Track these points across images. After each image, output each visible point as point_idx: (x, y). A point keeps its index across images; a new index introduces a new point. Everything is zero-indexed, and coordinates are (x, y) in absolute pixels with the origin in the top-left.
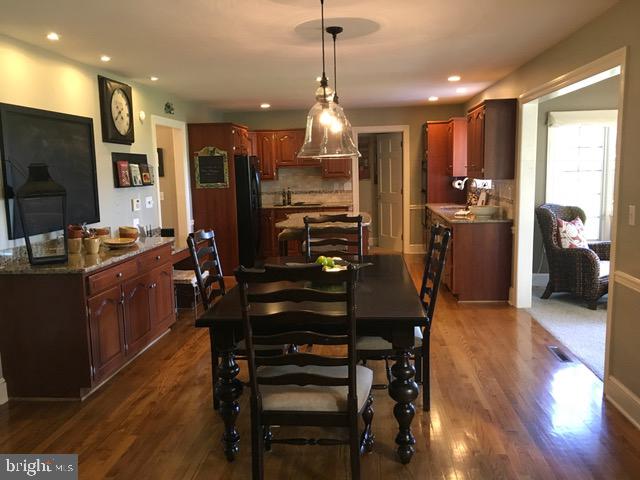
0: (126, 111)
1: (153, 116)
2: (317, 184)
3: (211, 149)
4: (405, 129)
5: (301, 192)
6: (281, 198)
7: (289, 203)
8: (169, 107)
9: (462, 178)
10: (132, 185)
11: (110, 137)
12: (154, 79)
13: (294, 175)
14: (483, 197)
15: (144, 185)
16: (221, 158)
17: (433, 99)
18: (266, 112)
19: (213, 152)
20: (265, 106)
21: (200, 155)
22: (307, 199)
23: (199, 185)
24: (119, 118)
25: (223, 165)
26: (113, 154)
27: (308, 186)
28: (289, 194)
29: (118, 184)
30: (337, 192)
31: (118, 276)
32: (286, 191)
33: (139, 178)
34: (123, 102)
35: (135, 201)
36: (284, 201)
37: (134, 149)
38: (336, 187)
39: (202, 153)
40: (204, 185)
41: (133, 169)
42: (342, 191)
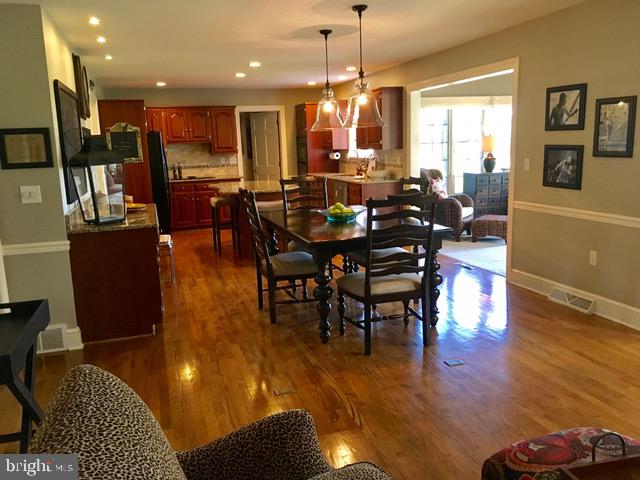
2: (203, 158)
3: (123, 125)
4: (281, 109)
5: (190, 167)
6: (172, 172)
7: (181, 178)
12: (109, 58)
13: (182, 151)
16: (134, 134)
17: (312, 83)
18: (161, 90)
19: (125, 128)
20: (161, 84)
21: (112, 131)
22: (196, 173)
25: (136, 140)
27: (196, 161)
28: (180, 169)
30: (223, 166)
32: (177, 165)
36: (175, 176)
38: (223, 161)
39: (113, 129)
42: (229, 165)
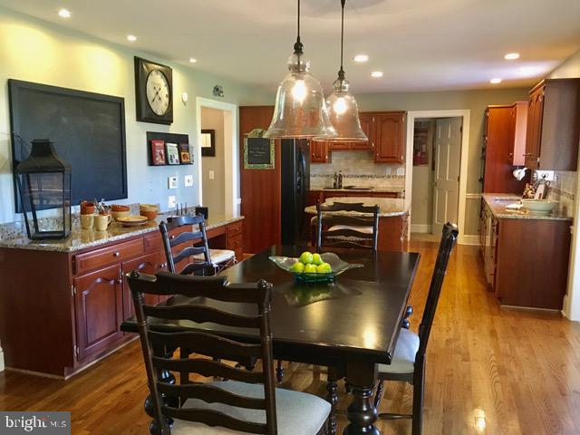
0: (164, 91)
1: (198, 98)
2: (367, 167)
3: (260, 131)
4: (466, 114)
5: (353, 176)
6: (333, 181)
7: (340, 187)
8: (217, 90)
9: (522, 167)
10: (167, 163)
11: (144, 116)
12: (193, 61)
13: (347, 158)
14: (541, 189)
15: (181, 163)
16: (269, 140)
17: (496, 81)
19: (261, 134)
21: (249, 137)
22: (358, 183)
23: (247, 166)
24: (157, 99)
25: (270, 147)
26: (147, 133)
27: (360, 170)
28: (340, 177)
29: (152, 162)
30: (389, 177)
31: (115, 255)
32: (338, 174)
33: (177, 157)
34: (162, 82)
35: (171, 179)
36: (335, 184)
37: (173, 129)
38: (389, 171)
39: (251, 135)
40: (252, 166)
41: (169, 148)
42: (394, 176)
